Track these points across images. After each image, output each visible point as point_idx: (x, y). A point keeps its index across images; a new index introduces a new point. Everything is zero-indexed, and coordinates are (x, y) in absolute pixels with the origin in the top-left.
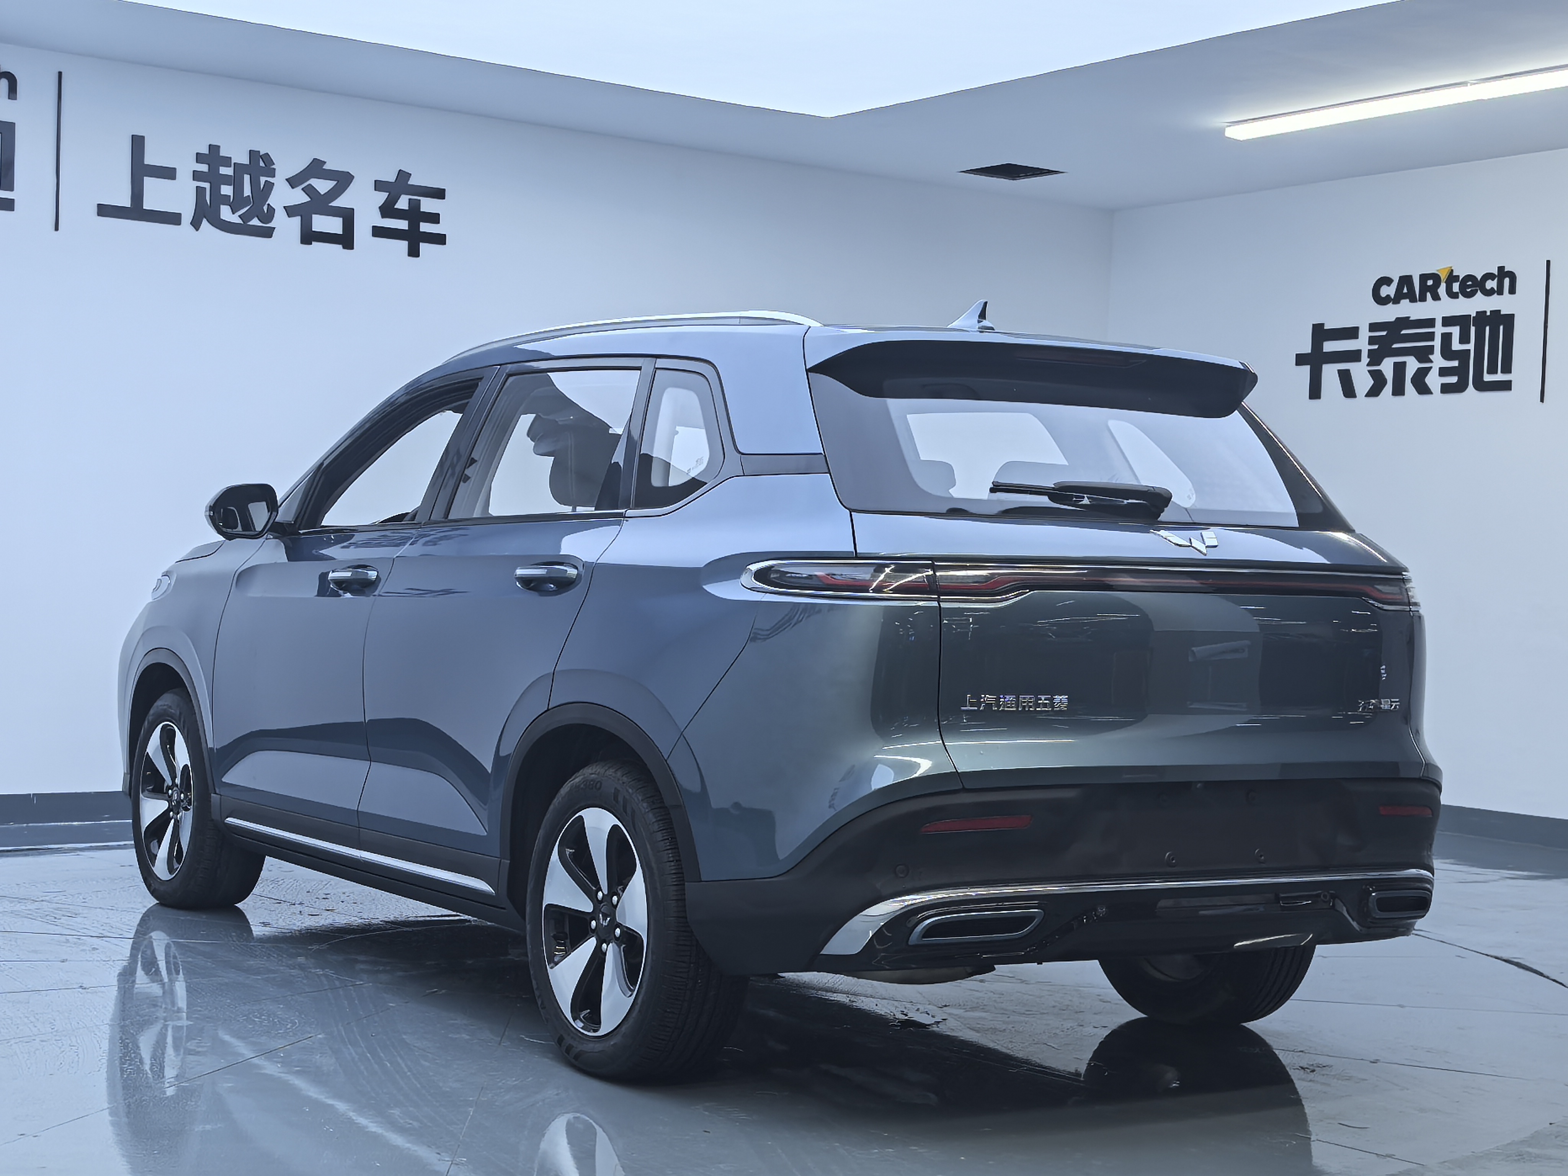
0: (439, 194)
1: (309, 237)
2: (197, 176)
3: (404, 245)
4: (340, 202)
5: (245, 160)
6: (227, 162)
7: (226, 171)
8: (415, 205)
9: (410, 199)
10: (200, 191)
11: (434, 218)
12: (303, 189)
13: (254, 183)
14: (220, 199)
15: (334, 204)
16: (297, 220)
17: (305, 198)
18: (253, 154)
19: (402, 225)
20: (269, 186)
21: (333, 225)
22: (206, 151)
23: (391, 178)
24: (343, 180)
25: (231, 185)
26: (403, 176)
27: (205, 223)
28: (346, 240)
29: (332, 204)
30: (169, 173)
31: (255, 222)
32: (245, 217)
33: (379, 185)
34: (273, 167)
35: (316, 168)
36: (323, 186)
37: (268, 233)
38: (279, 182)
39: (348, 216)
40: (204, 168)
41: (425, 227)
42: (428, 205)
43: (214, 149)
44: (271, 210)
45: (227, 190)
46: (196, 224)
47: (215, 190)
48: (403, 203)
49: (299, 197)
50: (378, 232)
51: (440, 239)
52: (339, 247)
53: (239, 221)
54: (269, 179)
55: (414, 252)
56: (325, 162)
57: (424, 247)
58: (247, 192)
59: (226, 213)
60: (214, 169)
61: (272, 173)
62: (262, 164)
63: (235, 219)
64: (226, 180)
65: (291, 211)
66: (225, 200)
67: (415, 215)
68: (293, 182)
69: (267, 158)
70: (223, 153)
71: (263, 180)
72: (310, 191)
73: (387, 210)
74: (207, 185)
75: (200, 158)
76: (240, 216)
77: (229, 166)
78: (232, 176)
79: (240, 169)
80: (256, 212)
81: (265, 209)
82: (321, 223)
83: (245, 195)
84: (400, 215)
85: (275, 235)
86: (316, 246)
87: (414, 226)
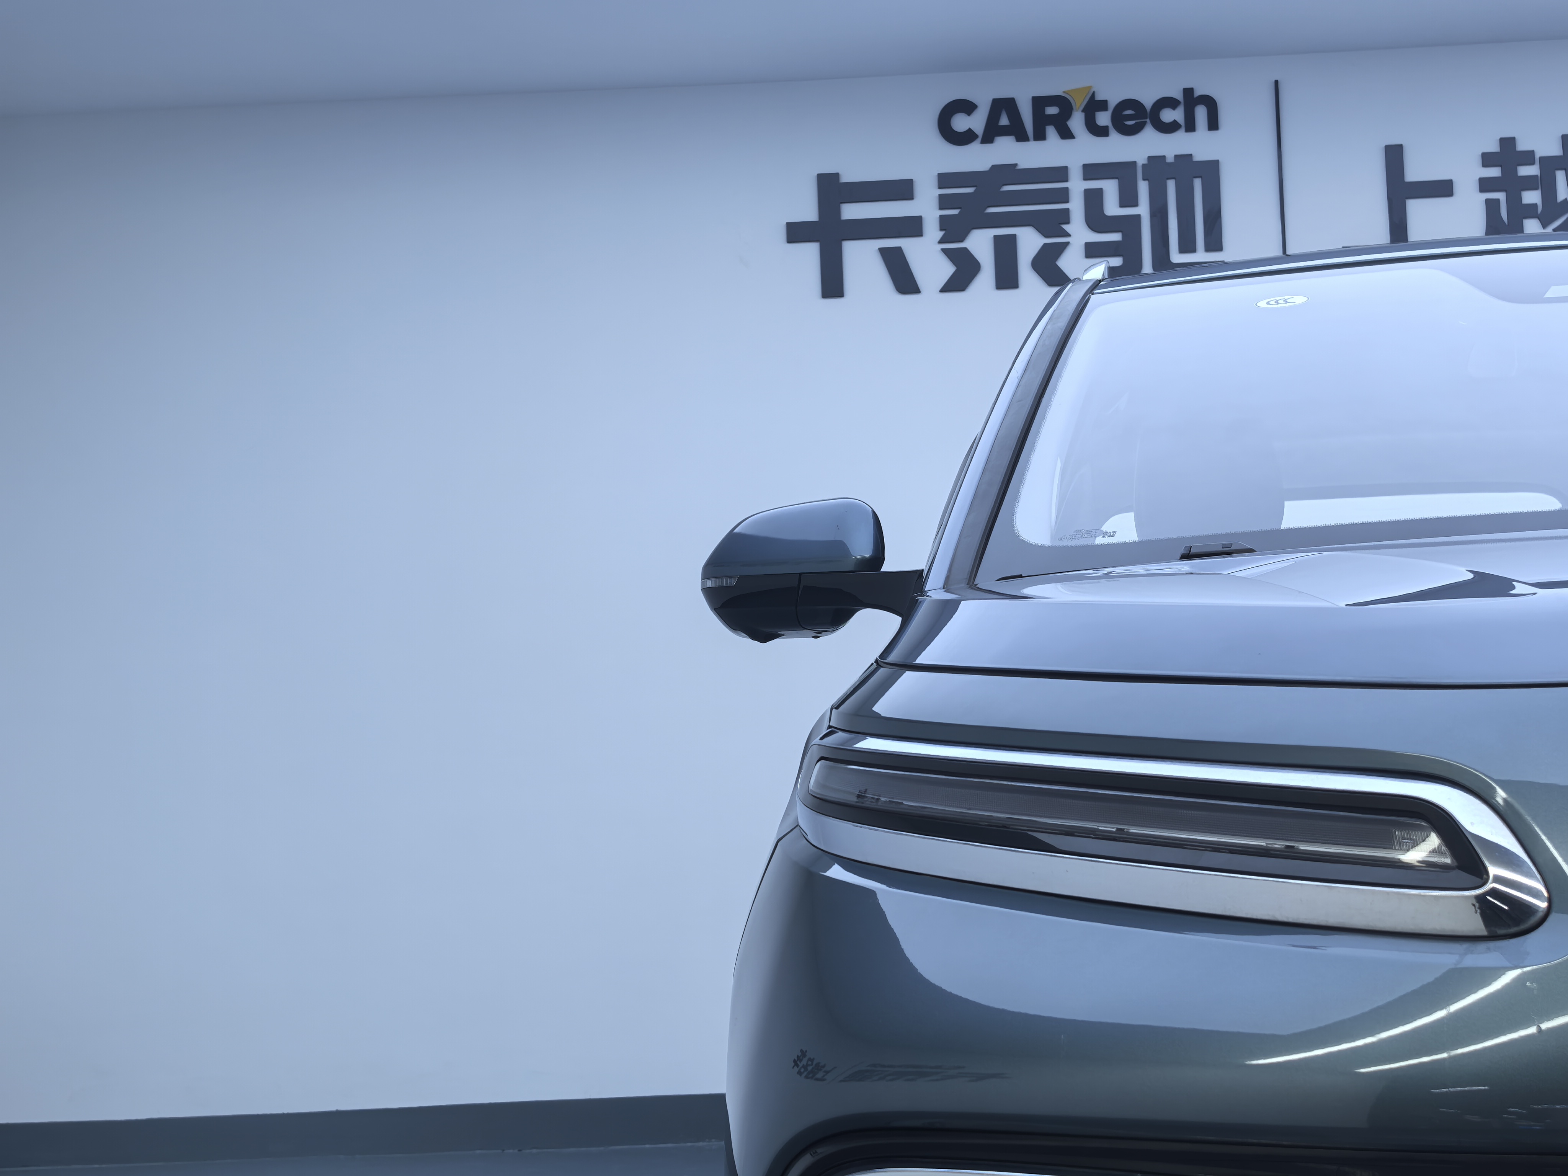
2: (1485, 185)
5: (1557, 151)
6: (1528, 157)
7: (1525, 171)
10: (1492, 207)
14: (1522, 212)
22: (1493, 147)
25: (1536, 189)
30: (1442, 189)
40: (1494, 172)
43: (1508, 143)
45: (1532, 197)
47: (1514, 201)
58: (1563, 192)
60: (1509, 172)
64: (1530, 183)
66: (1530, 211)
70: (1522, 146)
74: (1501, 196)
75: (1487, 160)
76: (1555, 230)
77: (1532, 163)
78: (1537, 176)
79: (1549, 165)
83: (1560, 199)
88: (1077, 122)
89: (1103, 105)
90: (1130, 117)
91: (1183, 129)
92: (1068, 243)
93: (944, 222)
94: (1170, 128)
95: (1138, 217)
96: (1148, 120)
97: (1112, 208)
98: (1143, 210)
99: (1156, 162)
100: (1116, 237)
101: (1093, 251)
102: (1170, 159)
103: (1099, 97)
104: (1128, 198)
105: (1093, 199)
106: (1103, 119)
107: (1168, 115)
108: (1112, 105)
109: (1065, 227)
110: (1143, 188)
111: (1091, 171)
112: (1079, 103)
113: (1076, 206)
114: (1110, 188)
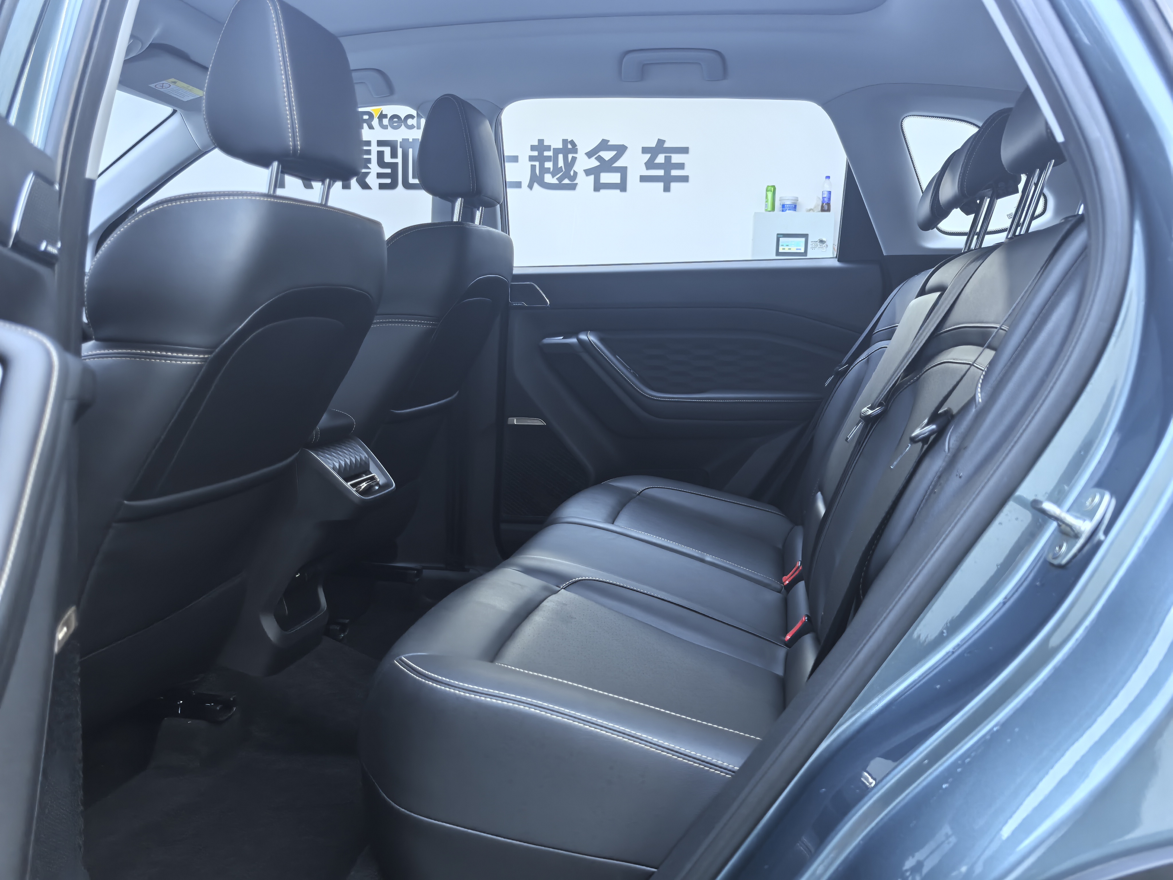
0: (685, 150)
1: (598, 186)
2: (531, 158)
3: (661, 185)
4: (618, 164)
5: (560, 146)
6: (548, 148)
7: (546, 153)
8: (668, 159)
9: (665, 156)
10: (533, 167)
11: (681, 166)
12: (595, 158)
13: (565, 158)
14: (544, 170)
15: (615, 165)
16: (592, 177)
17: (597, 163)
18: (565, 142)
19: (661, 173)
20: (574, 159)
21: (614, 178)
22: (536, 143)
23: (653, 144)
24: (621, 150)
25: (551, 161)
26: (661, 142)
27: (536, 185)
28: (622, 186)
29: (614, 165)
30: (515, 159)
31: (566, 181)
32: (560, 179)
33: (645, 150)
34: (576, 147)
35: (604, 145)
36: (607, 155)
37: (572, 187)
38: (581, 156)
39: (623, 171)
40: (535, 153)
41: (674, 173)
42: (676, 158)
43: (541, 141)
44: (576, 173)
45: (549, 165)
46: (530, 186)
47: (542, 166)
48: (661, 159)
49: (593, 163)
50: (644, 179)
51: (685, 179)
52: (618, 191)
53: (557, 182)
54: (575, 155)
55: (667, 189)
56: (609, 141)
57: (673, 185)
58: (561, 163)
59: (549, 179)
60: (541, 153)
61: (576, 152)
62: (570, 146)
63: (554, 181)
64: (548, 159)
65: (588, 172)
66: (548, 170)
67: (668, 165)
68: (590, 154)
69: (572, 143)
70: (546, 143)
71: (570, 156)
72: (600, 159)
73: (650, 165)
74: (537, 164)
75: (533, 148)
76: (557, 179)
77: (550, 150)
78: (551, 156)
79: (557, 151)
80: (567, 175)
81: (572, 173)
82: (606, 178)
83: (559, 166)
84: (658, 166)
85: (578, 187)
86: (603, 192)
87: (667, 173)
88: (375, 122)
89: (385, 116)
90: (396, 122)
91: (416, 128)
92: (370, 172)
94: (411, 127)
95: (397, 164)
96: (403, 124)
97: (388, 159)
98: (399, 160)
99: (405, 141)
100: (388, 171)
101: (380, 176)
102: (411, 140)
103: (384, 113)
104: (394, 155)
105: (380, 154)
106: (385, 122)
107: (410, 122)
108: (389, 117)
109: (369, 165)
110: (400, 151)
111: (380, 143)
112: (376, 115)
113: (374, 157)
114: (387, 150)
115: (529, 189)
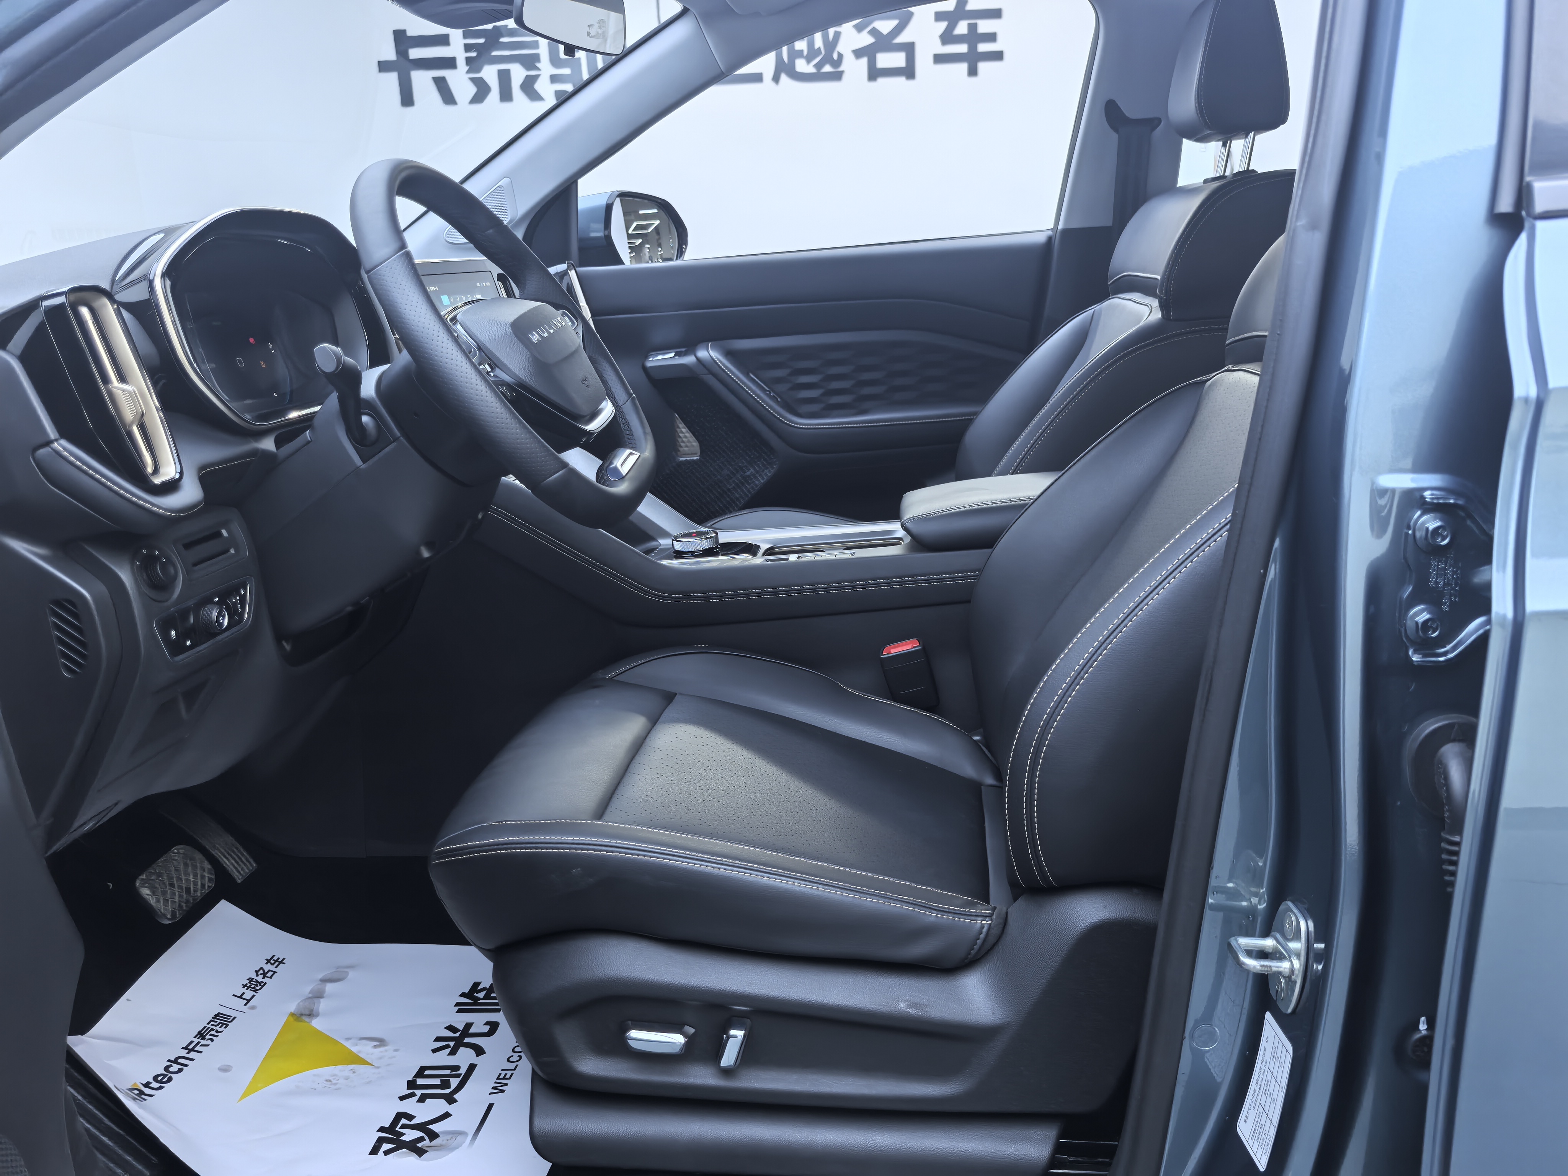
0: (996, 14)
1: (874, 74)
3: (964, 67)
4: (902, 39)
8: (973, 28)
9: (969, 24)
11: (991, 37)
12: (867, 34)
13: (825, 37)
14: (794, 56)
16: (864, 61)
17: (870, 40)
19: (963, 48)
20: (837, 37)
21: (898, 60)
24: (904, 18)
25: (803, 42)
27: (784, 77)
28: (909, 72)
29: (895, 42)
31: (827, 68)
32: (819, 66)
33: (938, 17)
36: (884, 28)
37: (837, 76)
38: (846, 31)
39: (909, 49)
41: (983, 47)
42: (985, 26)
44: (840, 56)
45: (801, 47)
46: (776, 79)
47: (791, 49)
48: (962, 28)
49: (865, 40)
50: (939, 59)
51: (998, 56)
52: (904, 78)
53: (813, 70)
54: (837, 31)
55: (973, 72)
57: (982, 66)
58: (818, 44)
59: (802, 66)
63: (810, 69)
65: (858, 53)
66: (800, 54)
67: (974, 37)
68: (859, 29)
72: (874, 32)
73: (947, 38)
76: (813, 66)
80: (828, 59)
81: (835, 56)
82: (885, 60)
83: (816, 47)
84: (959, 39)
85: (845, 77)
86: (881, 81)
87: (973, 48)
93: (469, 60)
100: (567, 71)
101: (554, 79)
109: (538, 65)
115: (773, 84)
